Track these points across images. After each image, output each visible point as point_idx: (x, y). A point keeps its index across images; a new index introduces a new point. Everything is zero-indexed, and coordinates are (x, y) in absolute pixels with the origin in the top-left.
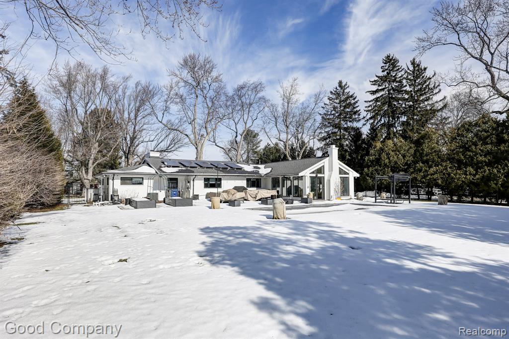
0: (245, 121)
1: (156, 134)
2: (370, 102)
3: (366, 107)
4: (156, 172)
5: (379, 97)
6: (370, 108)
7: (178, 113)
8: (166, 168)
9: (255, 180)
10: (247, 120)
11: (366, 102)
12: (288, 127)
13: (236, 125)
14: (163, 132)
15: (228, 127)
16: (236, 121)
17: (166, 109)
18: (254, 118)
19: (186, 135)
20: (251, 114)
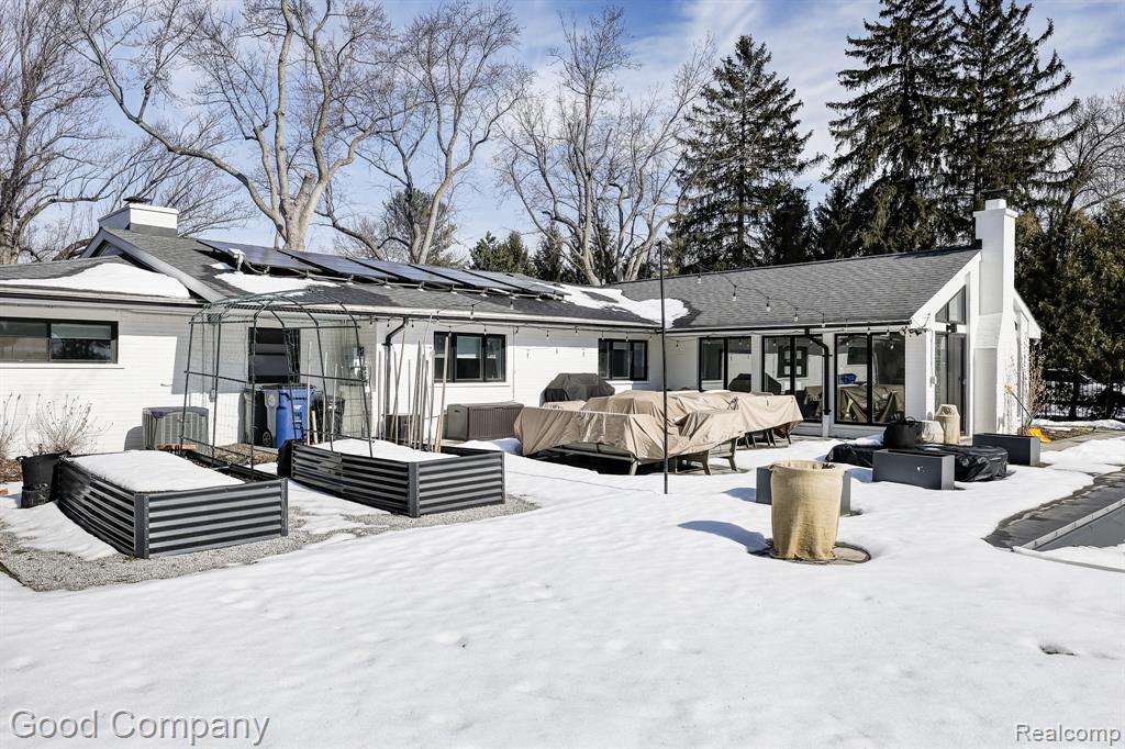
0: (446, 147)
1: (108, 174)
2: (845, 106)
3: (833, 123)
4: (193, 294)
5: (870, 96)
6: (845, 128)
7: (201, 98)
8: (240, 274)
9: (624, 347)
10: (451, 143)
11: (831, 105)
12: (589, 175)
13: (404, 161)
14: (140, 169)
15: (378, 163)
16: (406, 145)
17: (154, 81)
18: (479, 134)
19: (240, 176)
20: (465, 123)
